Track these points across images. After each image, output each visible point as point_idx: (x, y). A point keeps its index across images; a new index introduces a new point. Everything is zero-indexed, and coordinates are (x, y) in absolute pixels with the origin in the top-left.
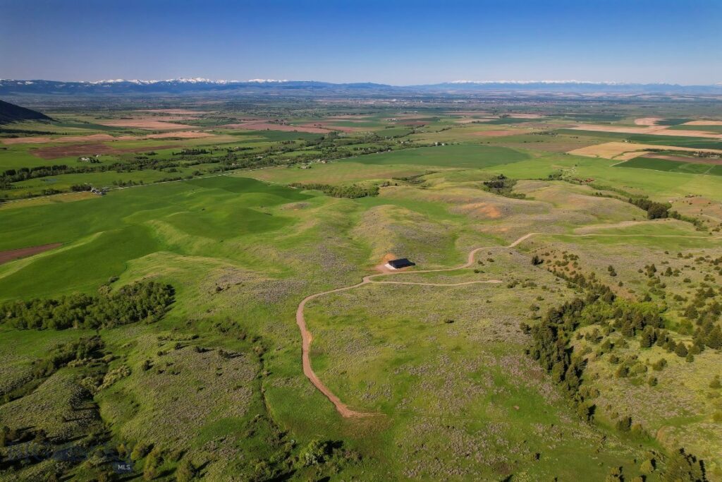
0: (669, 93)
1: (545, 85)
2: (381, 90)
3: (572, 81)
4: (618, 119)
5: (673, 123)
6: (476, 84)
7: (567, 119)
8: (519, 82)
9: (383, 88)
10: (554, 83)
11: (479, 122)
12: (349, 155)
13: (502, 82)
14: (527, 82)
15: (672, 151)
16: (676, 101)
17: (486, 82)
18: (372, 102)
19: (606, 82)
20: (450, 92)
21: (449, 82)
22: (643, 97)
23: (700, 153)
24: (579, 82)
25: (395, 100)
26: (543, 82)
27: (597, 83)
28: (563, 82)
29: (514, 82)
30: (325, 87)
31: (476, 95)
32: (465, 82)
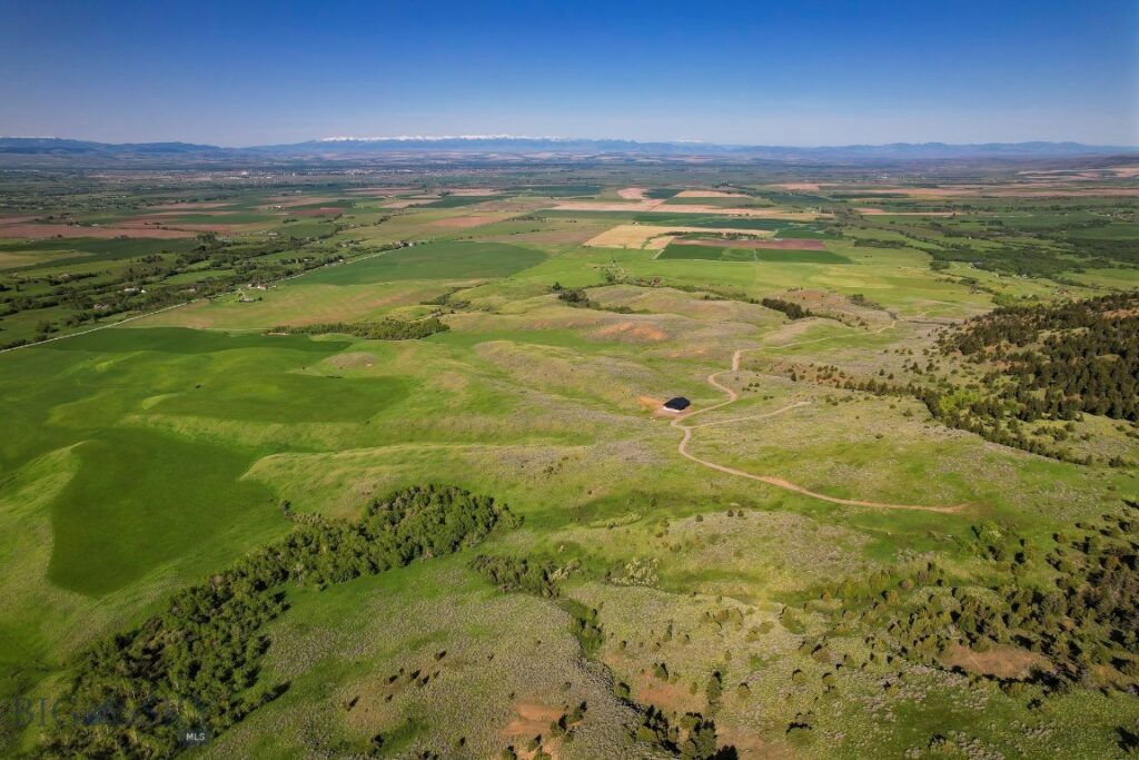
0: (631, 154)
1: (465, 143)
2: (207, 155)
3: (503, 136)
4: (597, 190)
5: (665, 194)
6: (362, 142)
7: (532, 195)
8: (428, 138)
9: (209, 152)
10: (479, 140)
11: (418, 206)
12: (289, 273)
13: (403, 138)
14: (440, 138)
15: (699, 234)
16: (642, 164)
17: (378, 138)
18: (206, 178)
19: (547, 137)
20: (327, 156)
21: (318, 140)
22: (603, 158)
23: (728, 234)
24: (512, 138)
25: (245, 173)
26: (463, 137)
27: (537, 138)
28: (491, 137)
29: (419, 137)
30: (91, 150)
31: (373, 160)
32: (344, 139)
